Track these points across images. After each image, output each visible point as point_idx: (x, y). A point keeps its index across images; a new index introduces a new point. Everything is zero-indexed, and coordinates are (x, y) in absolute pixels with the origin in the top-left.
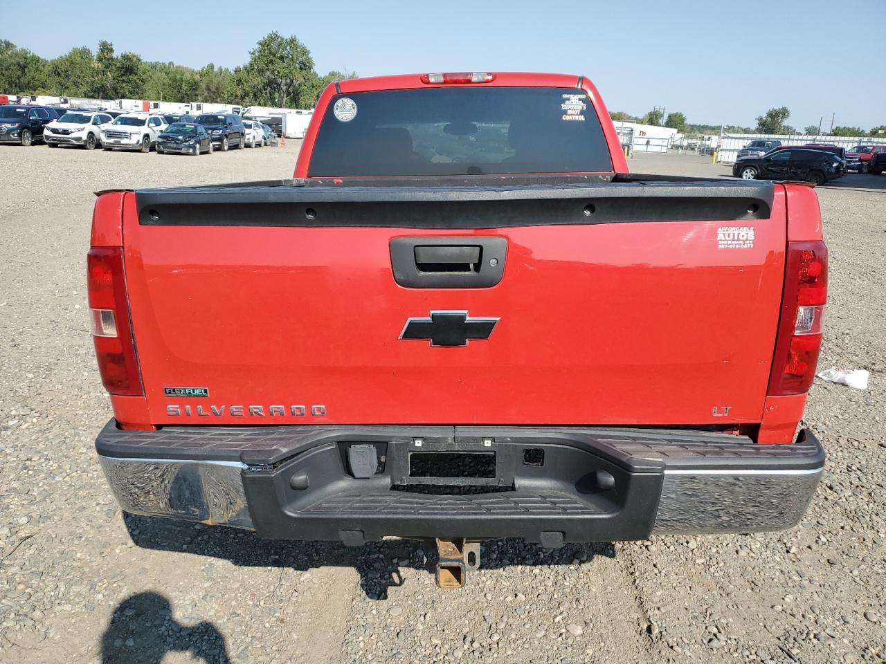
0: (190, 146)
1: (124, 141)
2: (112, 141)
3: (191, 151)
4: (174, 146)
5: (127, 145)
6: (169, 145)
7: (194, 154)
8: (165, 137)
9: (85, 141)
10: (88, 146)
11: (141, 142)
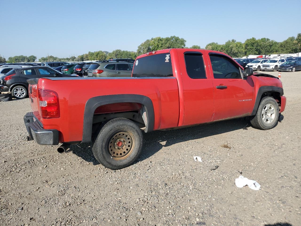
0: (290, 69)
1: (267, 68)
2: (264, 68)
3: (290, 70)
4: (284, 69)
5: (268, 69)
6: (282, 68)
7: (292, 71)
8: (282, 66)
9: (257, 69)
10: (257, 70)
11: (273, 68)
